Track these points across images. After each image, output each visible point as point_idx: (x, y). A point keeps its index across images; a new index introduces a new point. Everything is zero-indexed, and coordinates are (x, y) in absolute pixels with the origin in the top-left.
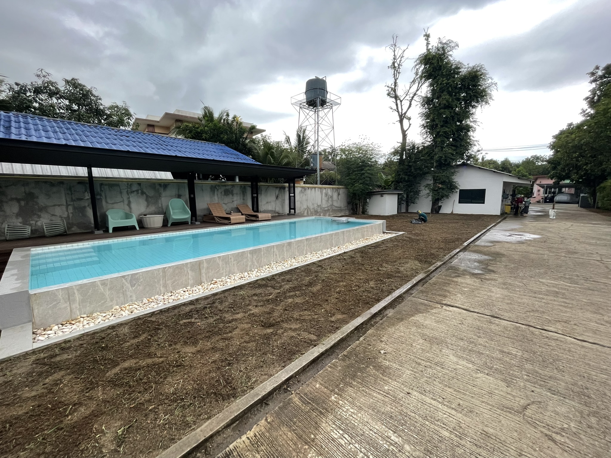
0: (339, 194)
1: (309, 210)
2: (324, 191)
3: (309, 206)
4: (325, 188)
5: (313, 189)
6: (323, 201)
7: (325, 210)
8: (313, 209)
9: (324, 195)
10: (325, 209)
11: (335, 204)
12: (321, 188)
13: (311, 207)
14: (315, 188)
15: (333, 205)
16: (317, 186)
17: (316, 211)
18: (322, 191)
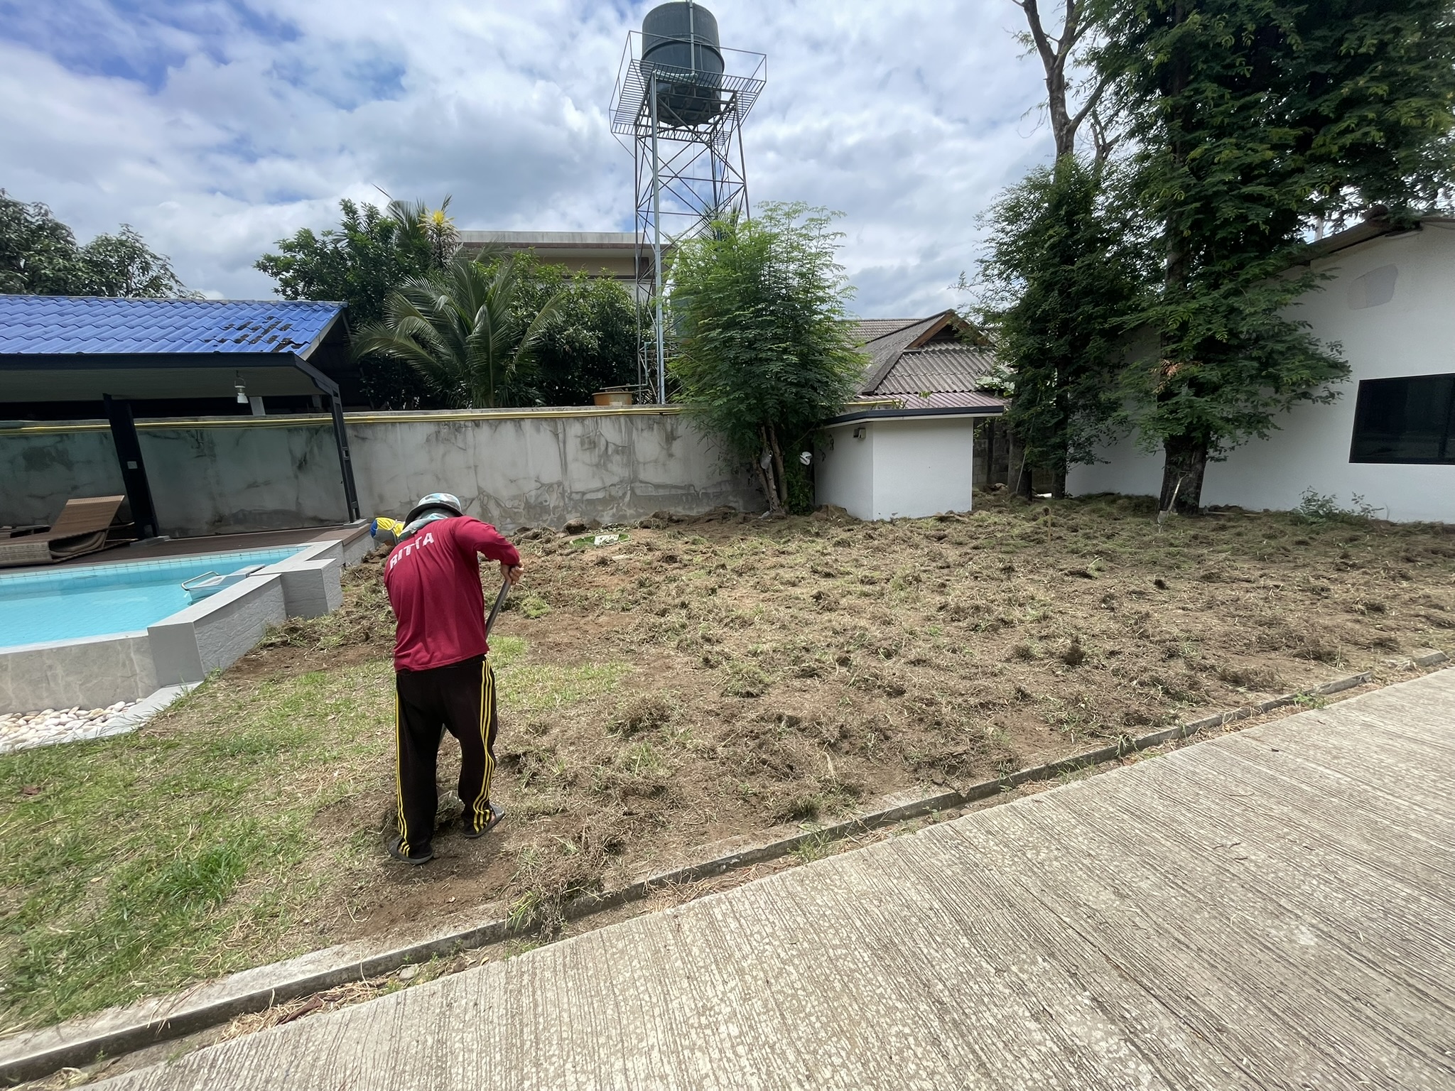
0: (671, 438)
1: (492, 506)
2: (575, 429)
3: (489, 489)
4: (581, 419)
5: (509, 428)
6: (574, 466)
7: (590, 502)
8: (514, 498)
9: (573, 445)
10: (588, 496)
11: (651, 475)
12: (553, 419)
13: (505, 493)
14: (518, 421)
15: (641, 482)
16: (527, 411)
17: (535, 507)
18: (560, 430)
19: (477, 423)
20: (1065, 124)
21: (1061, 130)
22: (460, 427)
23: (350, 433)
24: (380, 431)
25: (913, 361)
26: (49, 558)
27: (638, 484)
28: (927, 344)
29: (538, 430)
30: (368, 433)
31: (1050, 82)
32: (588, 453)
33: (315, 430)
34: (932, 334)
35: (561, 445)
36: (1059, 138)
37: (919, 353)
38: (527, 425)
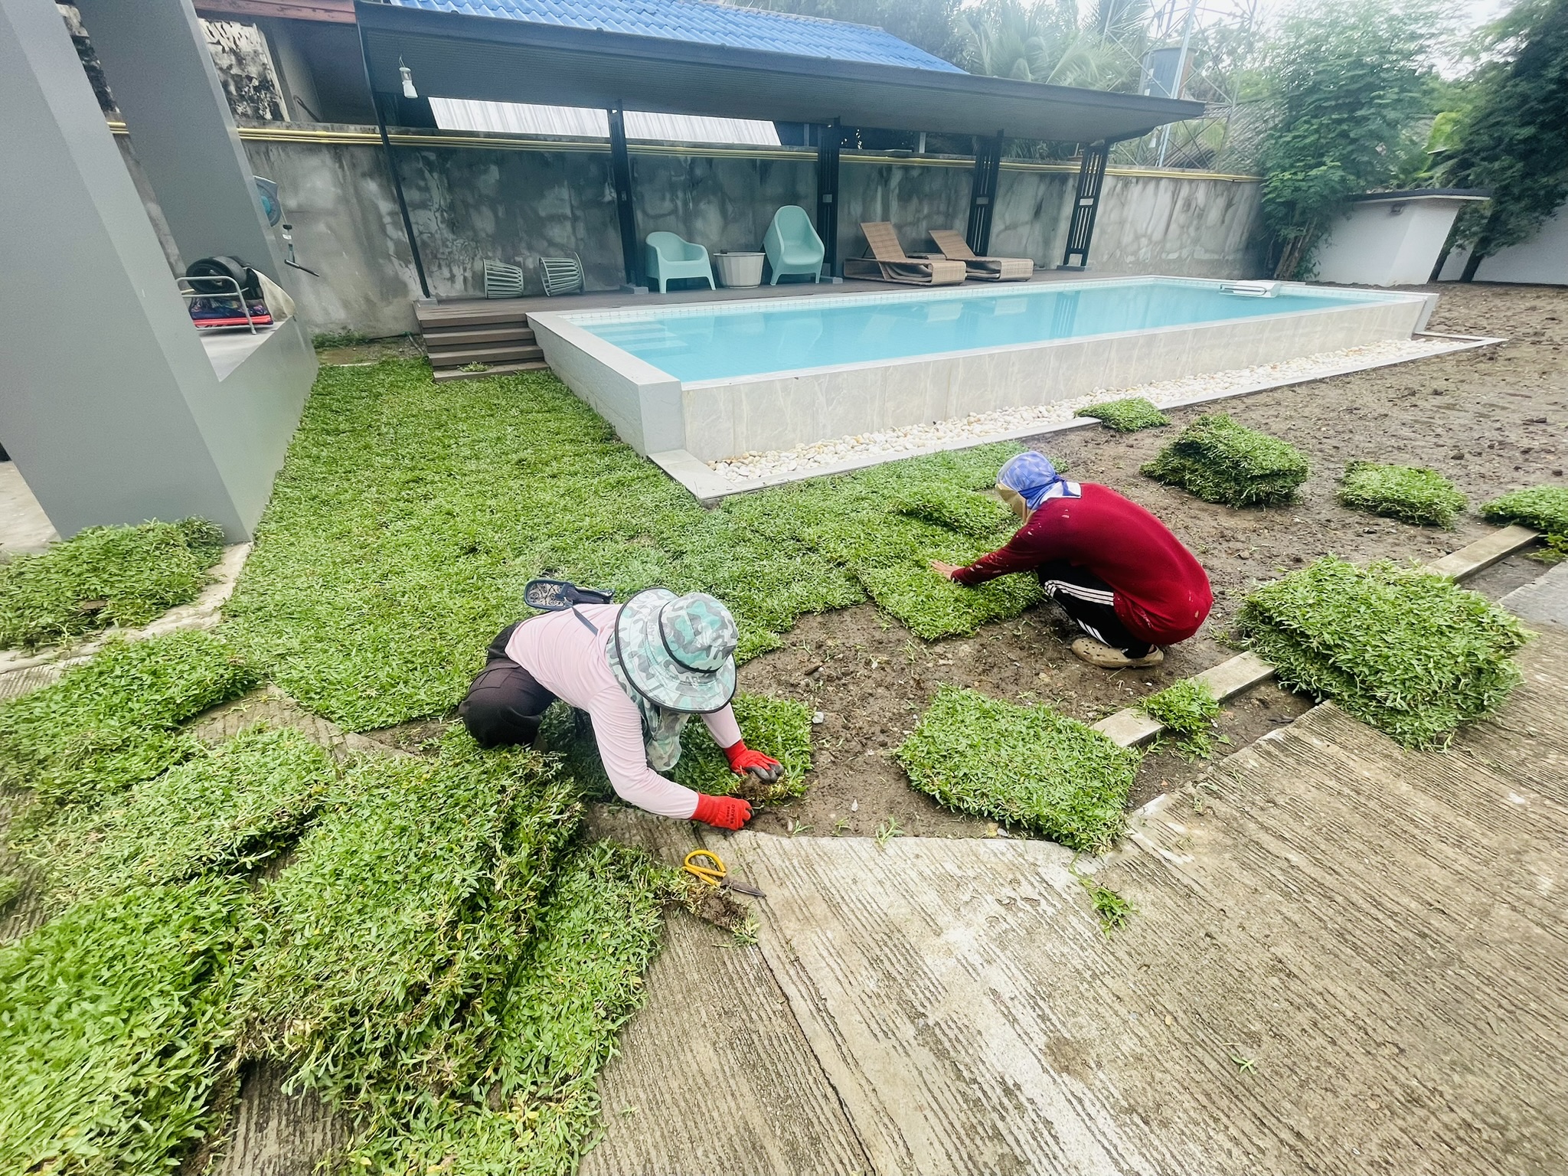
0: (1229, 205)
2: (1185, 192)
3: (1123, 245)
7: (1169, 262)
8: (1134, 254)
10: (1171, 257)
12: (1176, 180)
13: (1130, 248)
18: (1177, 191)
32: (1184, 214)
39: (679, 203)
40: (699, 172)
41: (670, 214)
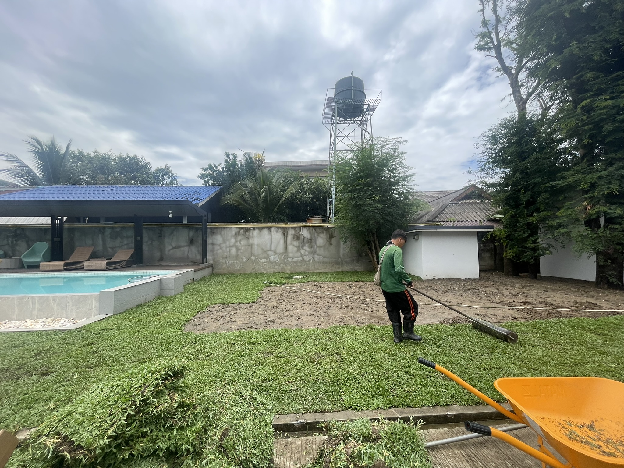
0: (331, 237)
2: (292, 232)
4: (294, 228)
5: (265, 231)
6: (290, 248)
7: (295, 262)
10: (294, 259)
12: (283, 228)
14: (270, 228)
15: (318, 255)
16: (274, 224)
17: (272, 263)
18: (285, 232)
19: (254, 228)
20: (521, 100)
21: (519, 103)
22: (248, 229)
23: (209, 230)
24: (219, 229)
25: (455, 207)
26: (105, 268)
27: (316, 256)
28: (463, 199)
29: (277, 232)
30: (215, 231)
31: (512, 85)
32: (296, 242)
33: (197, 229)
34: (464, 195)
35: (285, 238)
36: (518, 106)
37: (458, 203)
38: (273, 229)
39: (10, 242)
40: (18, 232)
41: (7, 245)
